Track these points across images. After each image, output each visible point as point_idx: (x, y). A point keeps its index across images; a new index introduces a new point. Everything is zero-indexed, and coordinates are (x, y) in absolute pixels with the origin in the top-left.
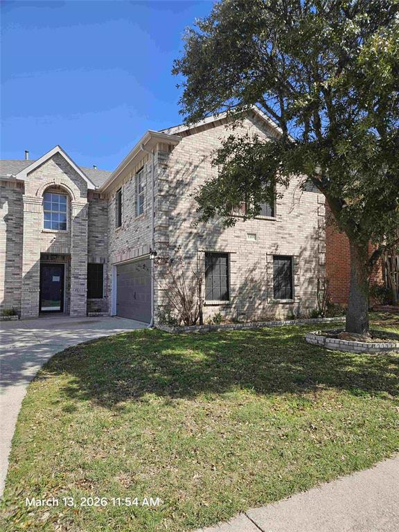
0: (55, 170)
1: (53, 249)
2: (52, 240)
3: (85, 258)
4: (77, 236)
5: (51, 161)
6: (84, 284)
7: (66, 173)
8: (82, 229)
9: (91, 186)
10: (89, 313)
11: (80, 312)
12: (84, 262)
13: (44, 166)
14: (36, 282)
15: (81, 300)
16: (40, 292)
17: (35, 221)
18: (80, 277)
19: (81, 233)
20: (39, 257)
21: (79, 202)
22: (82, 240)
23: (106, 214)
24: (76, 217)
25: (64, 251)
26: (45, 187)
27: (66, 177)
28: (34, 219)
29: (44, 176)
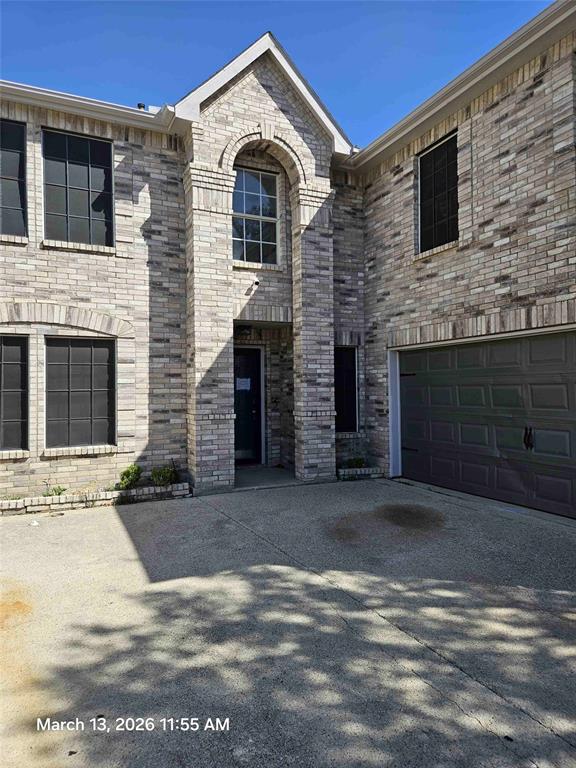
0: (261, 100)
1: (252, 310)
2: (250, 290)
3: (328, 333)
4: (310, 276)
5: (251, 78)
6: (328, 399)
7: (283, 111)
8: (321, 259)
9: (341, 147)
10: (342, 472)
11: (321, 470)
12: (328, 343)
13: (235, 88)
14: (226, 396)
15: (323, 439)
16: (236, 421)
17: (218, 235)
18: (319, 380)
19: (320, 268)
20: (231, 332)
21: (314, 187)
22: (322, 287)
23: (360, 223)
24: (309, 228)
25: (277, 315)
26: (239, 146)
27: (284, 121)
28: (218, 230)
29: (235, 114)
